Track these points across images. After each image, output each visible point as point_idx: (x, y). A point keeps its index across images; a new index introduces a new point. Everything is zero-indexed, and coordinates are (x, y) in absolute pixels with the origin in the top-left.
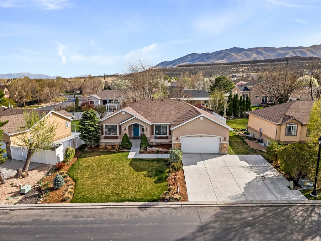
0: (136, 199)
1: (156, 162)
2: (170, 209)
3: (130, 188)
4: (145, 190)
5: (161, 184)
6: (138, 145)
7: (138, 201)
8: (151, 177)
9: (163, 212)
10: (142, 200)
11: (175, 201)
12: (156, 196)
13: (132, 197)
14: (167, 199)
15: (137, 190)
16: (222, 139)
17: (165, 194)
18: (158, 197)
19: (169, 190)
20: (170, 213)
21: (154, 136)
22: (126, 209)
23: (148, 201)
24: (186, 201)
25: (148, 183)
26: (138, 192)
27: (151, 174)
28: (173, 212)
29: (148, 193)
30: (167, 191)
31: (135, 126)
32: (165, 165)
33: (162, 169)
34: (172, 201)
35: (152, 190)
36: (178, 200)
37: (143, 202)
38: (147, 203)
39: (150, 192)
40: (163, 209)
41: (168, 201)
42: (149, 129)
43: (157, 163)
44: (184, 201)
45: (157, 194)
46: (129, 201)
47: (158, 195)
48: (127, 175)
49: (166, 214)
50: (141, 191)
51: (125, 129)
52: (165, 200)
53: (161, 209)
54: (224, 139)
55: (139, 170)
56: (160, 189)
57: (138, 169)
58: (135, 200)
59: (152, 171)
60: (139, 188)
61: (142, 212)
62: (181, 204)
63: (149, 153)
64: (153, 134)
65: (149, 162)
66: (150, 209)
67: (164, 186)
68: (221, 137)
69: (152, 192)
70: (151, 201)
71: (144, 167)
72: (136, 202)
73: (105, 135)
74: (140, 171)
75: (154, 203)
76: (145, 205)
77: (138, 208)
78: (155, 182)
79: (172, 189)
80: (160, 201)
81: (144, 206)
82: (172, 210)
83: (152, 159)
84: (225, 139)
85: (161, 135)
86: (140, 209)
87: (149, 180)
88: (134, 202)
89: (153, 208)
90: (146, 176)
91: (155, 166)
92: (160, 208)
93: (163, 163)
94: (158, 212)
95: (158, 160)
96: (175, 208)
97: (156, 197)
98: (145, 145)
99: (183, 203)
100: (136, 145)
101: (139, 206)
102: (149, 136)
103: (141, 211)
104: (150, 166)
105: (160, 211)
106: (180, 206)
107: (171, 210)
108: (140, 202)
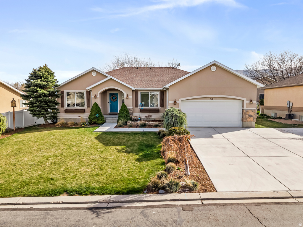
0: (89, 188)
1: (140, 136)
2: (175, 209)
3: (83, 170)
4: (114, 172)
5: (149, 162)
6: (114, 121)
7: (92, 193)
8: (129, 153)
9: (155, 218)
10: (104, 192)
11: (184, 192)
12: (138, 183)
13: (80, 185)
14: (164, 188)
15: (96, 171)
16: (246, 102)
17: (160, 177)
18: (141, 183)
19: (168, 171)
20: (174, 221)
21: (138, 108)
22: (52, 212)
23: (118, 193)
24: (211, 191)
25: (124, 161)
26: (97, 175)
27: (130, 149)
28: (183, 217)
29: (119, 178)
30: (163, 172)
31: (112, 98)
32: (156, 138)
33: (150, 143)
34: (175, 192)
35: (129, 172)
36: (191, 190)
37: (103, 194)
38: (114, 197)
39: (125, 175)
40: (154, 211)
41: (167, 192)
42: (131, 97)
43: (143, 137)
44: (205, 191)
45: (141, 179)
46: (69, 193)
47: (143, 180)
48: (84, 150)
49: (164, 223)
50: (105, 173)
51: (96, 96)
52: (159, 189)
53: (148, 211)
54: (248, 102)
55: (109, 144)
56: (146, 170)
57: (107, 143)
58: (85, 191)
59: (132, 145)
60: (101, 169)
61: (97, 220)
62: (199, 198)
63: (131, 126)
64: (137, 106)
65: (129, 136)
66: (119, 211)
67: (155, 165)
68: (245, 99)
69: (129, 176)
70: (123, 193)
71: (118, 141)
72: (86, 194)
73: (66, 107)
74: (110, 146)
75: (131, 197)
76: (109, 202)
77: (90, 209)
78: (138, 160)
79: (173, 168)
80: (146, 192)
81: (105, 205)
82: (179, 213)
83: (135, 132)
84: (251, 101)
85: (149, 108)
86: (94, 212)
87: (124, 157)
88: (81, 194)
89: (128, 208)
90: (121, 152)
91: (139, 140)
92: (146, 207)
93: (152, 136)
94: (140, 217)
95: (144, 133)
96: (188, 209)
97: (136, 183)
98: (125, 118)
99: (204, 195)
100: (112, 121)
101: (92, 205)
102: (131, 107)
103: (94, 215)
104: (130, 140)
105: (145, 216)
106: (199, 202)
107: (176, 213)
108: (97, 194)
